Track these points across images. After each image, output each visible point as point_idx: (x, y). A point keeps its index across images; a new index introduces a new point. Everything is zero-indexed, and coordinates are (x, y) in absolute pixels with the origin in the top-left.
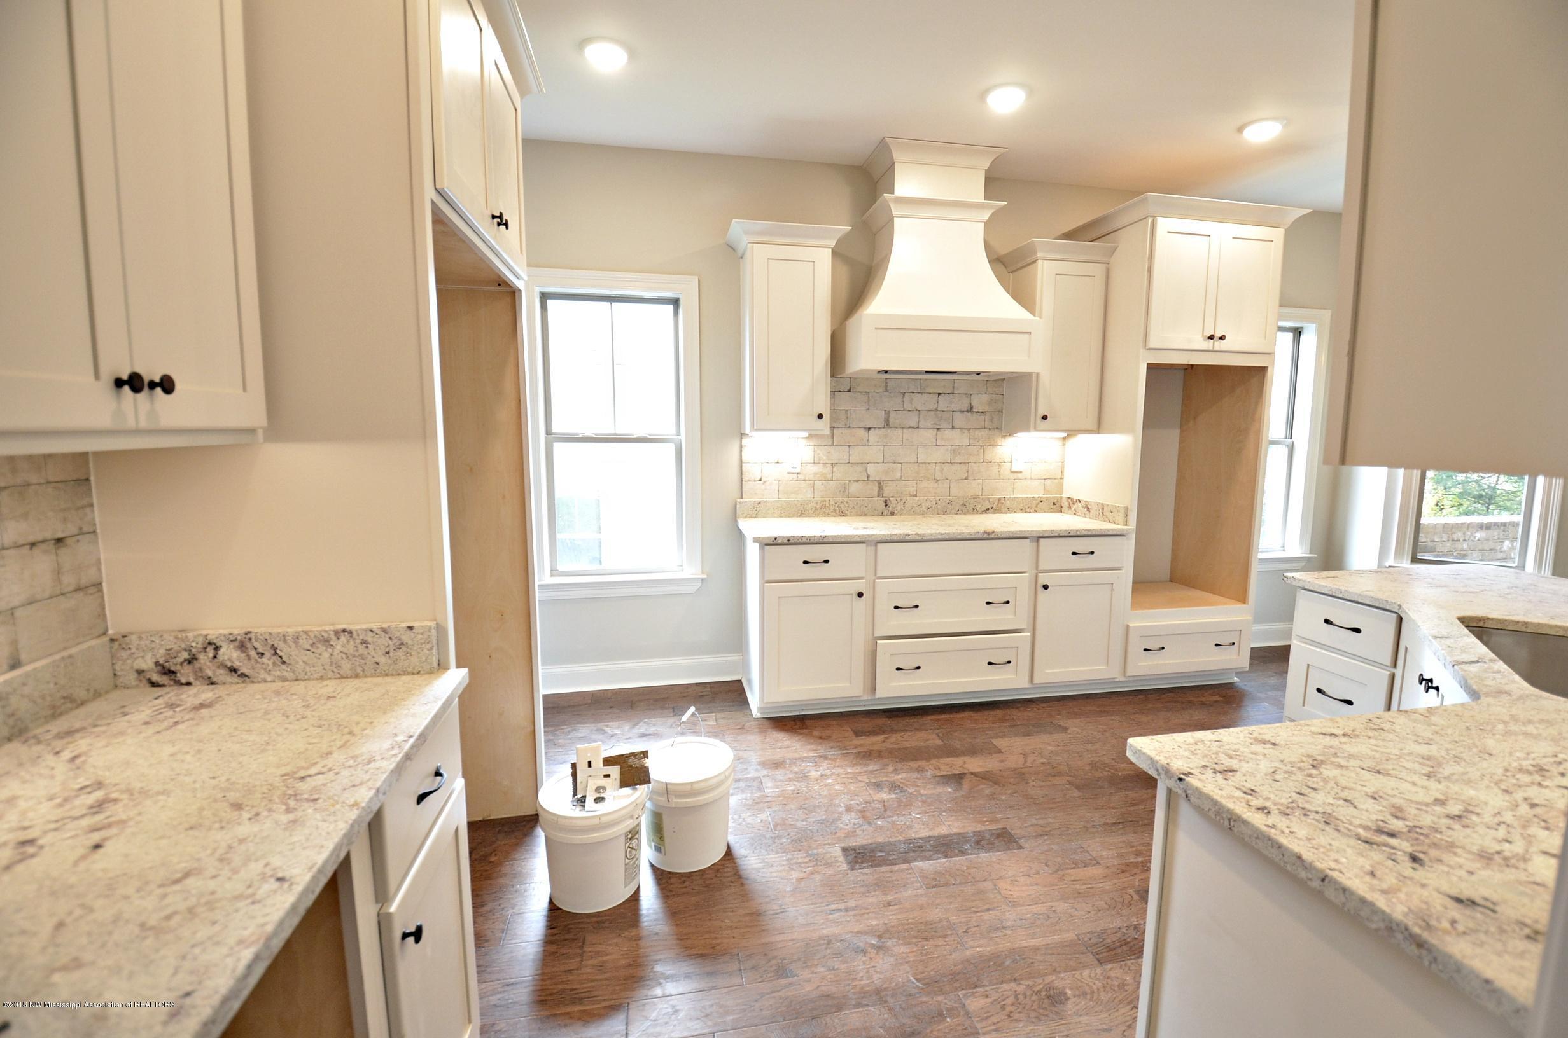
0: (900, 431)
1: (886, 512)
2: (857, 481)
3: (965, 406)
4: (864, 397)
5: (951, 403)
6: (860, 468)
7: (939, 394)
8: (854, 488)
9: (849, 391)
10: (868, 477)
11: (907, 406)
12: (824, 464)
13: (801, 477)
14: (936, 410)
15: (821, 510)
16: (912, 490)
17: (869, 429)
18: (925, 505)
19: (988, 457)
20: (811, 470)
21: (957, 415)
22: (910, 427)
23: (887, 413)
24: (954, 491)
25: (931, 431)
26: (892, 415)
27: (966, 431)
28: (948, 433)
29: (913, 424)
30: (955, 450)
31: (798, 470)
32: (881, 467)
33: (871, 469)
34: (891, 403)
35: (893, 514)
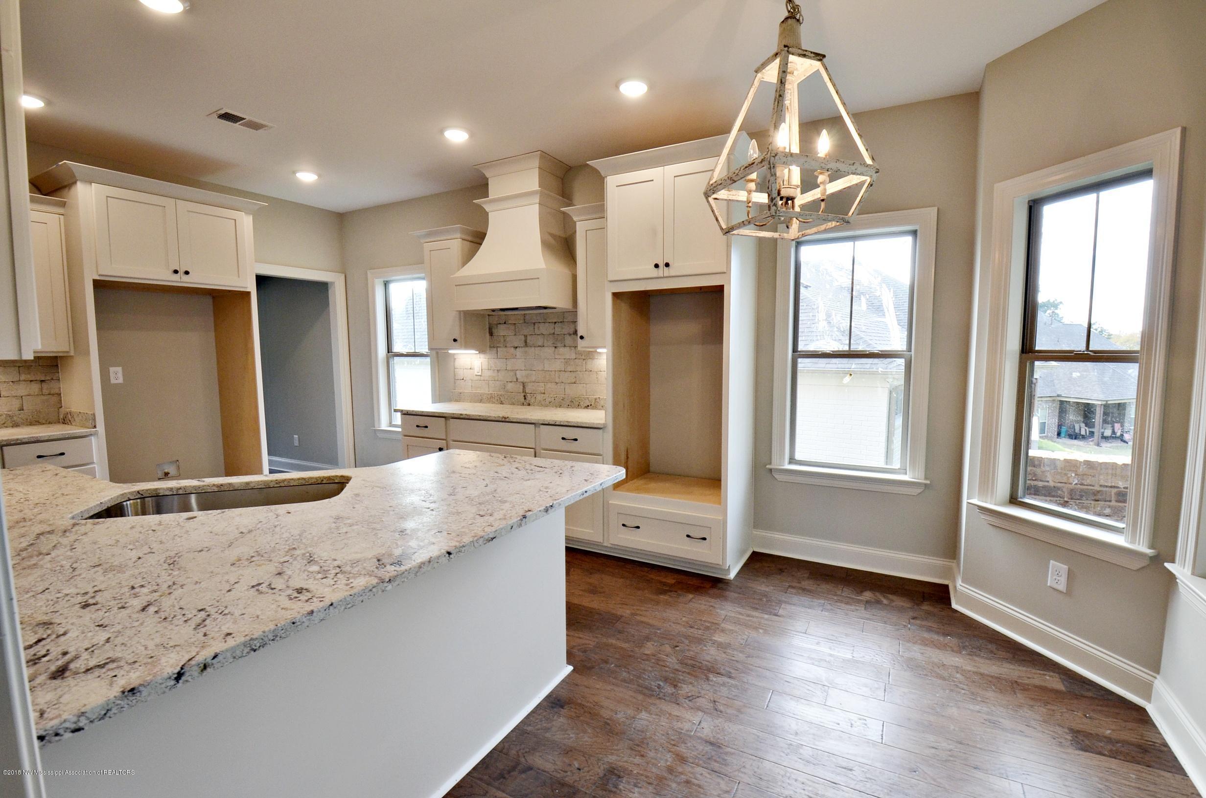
0: (533, 348)
1: (525, 403)
2: (511, 382)
3: (572, 331)
4: (512, 327)
5: (562, 328)
6: (512, 374)
7: (555, 323)
8: (510, 386)
9: (505, 323)
10: (517, 379)
11: (537, 332)
12: (494, 370)
13: (482, 378)
14: (554, 334)
15: (491, 399)
16: (542, 389)
17: (516, 347)
18: (548, 400)
19: (589, 367)
20: (487, 374)
21: (567, 337)
22: (539, 346)
23: (526, 336)
24: (568, 391)
25: (551, 348)
26: (529, 338)
27: (573, 348)
28: (562, 350)
29: (540, 344)
30: (567, 361)
31: (480, 374)
32: (524, 373)
33: (519, 374)
34: (527, 330)
35: (529, 405)
